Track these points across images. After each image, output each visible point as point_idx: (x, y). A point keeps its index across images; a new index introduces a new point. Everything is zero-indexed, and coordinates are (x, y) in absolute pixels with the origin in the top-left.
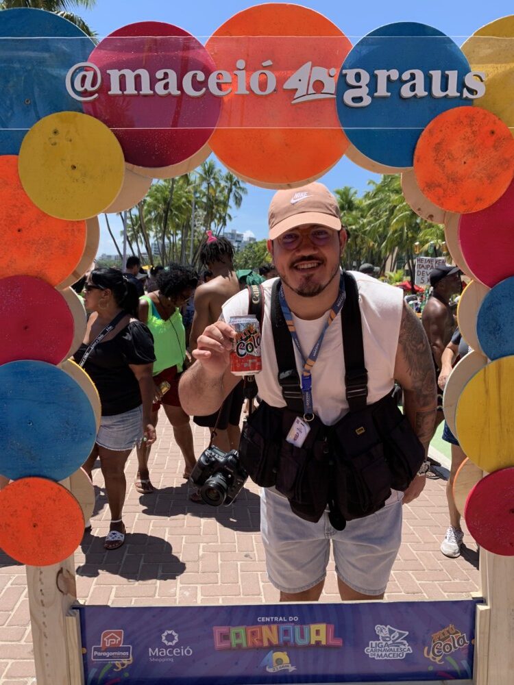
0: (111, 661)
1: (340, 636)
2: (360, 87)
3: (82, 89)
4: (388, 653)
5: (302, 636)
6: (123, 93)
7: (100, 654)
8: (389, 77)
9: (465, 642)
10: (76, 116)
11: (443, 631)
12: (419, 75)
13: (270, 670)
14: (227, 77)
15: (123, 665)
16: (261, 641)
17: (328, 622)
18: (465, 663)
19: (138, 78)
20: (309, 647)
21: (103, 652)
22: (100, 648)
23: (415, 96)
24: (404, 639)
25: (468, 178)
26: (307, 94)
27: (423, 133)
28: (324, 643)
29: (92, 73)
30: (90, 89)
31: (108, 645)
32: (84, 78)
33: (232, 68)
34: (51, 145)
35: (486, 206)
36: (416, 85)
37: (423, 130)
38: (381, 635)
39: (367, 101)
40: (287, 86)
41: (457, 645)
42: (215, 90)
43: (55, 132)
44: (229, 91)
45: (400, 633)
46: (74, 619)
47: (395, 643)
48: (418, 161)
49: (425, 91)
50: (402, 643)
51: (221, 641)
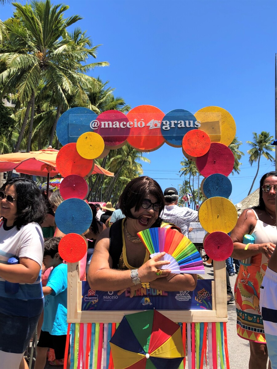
0: (91, 301)
2: (167, 125)
3: (94, 127)
4: (183, 299)
5: (154, 292)
6: (105, 127)
7: (87, 298)
8: (174, 123)
9: (209, 295)
10: (92, 133)
11: (201, 291)
12: (183, 122)
13: (144, 304)
14: (132, 123)
15: (95, 302)
16: (141, 293)
18: (209, 303)
19: (109, 124)
20: (156, 296)
21: (89, 297)
23: (182, 127)
24: (188, 293)
26: (153, 127)
27: (184, 137)
28: (161, 294)
29: (97, 122)
30: (96, 126)
31: (90, 295)
32: (95, 124)
33: (133, 121)
35: (203, 155)
36: (182, 124)
38: (180, 292)
39: (169, 128)
40: (147, 125)
41: (206, 296)
42: (129, 127)
43: (86, 137)
44: (132, 126)
45: (187, 291)
47: (185, 295)
49: (184, 126)
50: (187, 295)
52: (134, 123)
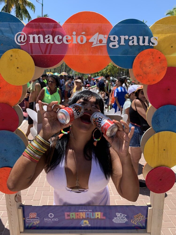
0: (33, 222)
1: (105, 216)
2: (115, 41)
3: (20, 41)
4: (120, 221)
5: (93, 216)
6: (34, 43)
7: (29, 220)
8: (125, 38)
9: (144, 218)
10: (18, 50)
11: (137, 215)
12: (135, 37)
13: (83, 226)
14: (69, 38)
15: (36, 223)
16: (80, 217)
17: (101, 212)
18: (144, 225)
19: (39, 38)
20: (95, 219)
21: (30, 219)
22: (29, 218)
23: (134, 45)
24: (125, 217)
25: (151, 73)
26: (97, 44)
27: (136, 58)
28: (100, 218)
29: (24, 35)
30: (23, 41)
31: (31, 217)
32: (21, 37)
33: (71, 35)
34: (10, 60)
35: (156, 82)
36: (134, 41)
37: (136, 56)
38: (118, 216)
39: (117, 46)
40: (90, 41)
41: (142, 219)
42: (65, 42)
43: (11, 56)
44: (70, 42)
45: (124, 215)
46: (21, 210)
47: (122, 218)
48: (134, 67)
49: (137, 43)
51: (67, 217)
52: (72, 38)
